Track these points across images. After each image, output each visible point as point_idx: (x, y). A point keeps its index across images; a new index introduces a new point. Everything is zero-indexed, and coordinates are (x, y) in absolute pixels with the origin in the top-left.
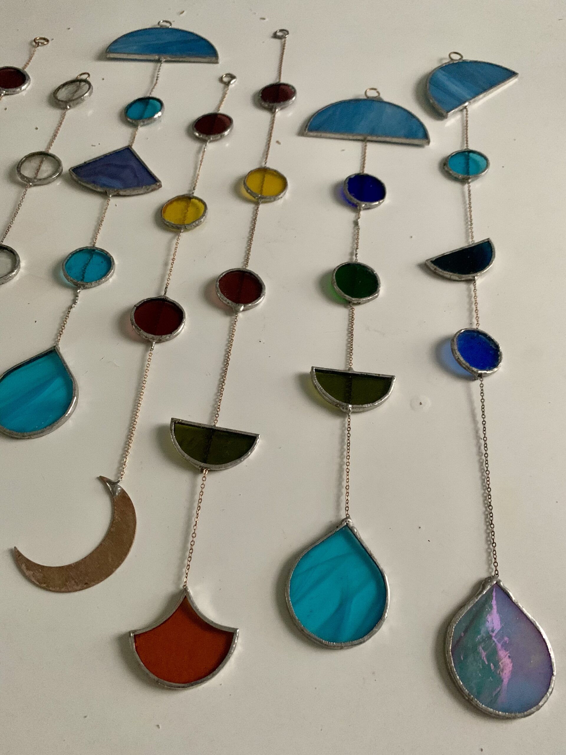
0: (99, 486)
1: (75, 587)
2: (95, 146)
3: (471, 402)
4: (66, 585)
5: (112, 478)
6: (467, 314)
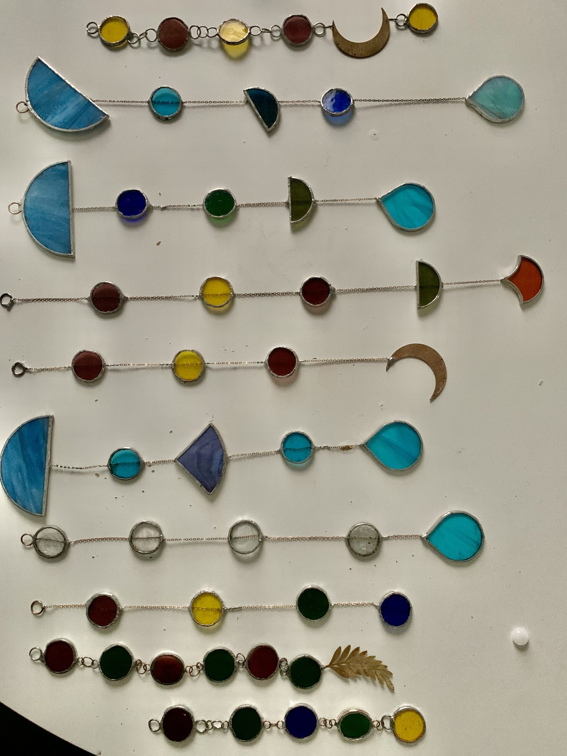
0: (390, 370)
1: (443, 365)
4: (443, 369)
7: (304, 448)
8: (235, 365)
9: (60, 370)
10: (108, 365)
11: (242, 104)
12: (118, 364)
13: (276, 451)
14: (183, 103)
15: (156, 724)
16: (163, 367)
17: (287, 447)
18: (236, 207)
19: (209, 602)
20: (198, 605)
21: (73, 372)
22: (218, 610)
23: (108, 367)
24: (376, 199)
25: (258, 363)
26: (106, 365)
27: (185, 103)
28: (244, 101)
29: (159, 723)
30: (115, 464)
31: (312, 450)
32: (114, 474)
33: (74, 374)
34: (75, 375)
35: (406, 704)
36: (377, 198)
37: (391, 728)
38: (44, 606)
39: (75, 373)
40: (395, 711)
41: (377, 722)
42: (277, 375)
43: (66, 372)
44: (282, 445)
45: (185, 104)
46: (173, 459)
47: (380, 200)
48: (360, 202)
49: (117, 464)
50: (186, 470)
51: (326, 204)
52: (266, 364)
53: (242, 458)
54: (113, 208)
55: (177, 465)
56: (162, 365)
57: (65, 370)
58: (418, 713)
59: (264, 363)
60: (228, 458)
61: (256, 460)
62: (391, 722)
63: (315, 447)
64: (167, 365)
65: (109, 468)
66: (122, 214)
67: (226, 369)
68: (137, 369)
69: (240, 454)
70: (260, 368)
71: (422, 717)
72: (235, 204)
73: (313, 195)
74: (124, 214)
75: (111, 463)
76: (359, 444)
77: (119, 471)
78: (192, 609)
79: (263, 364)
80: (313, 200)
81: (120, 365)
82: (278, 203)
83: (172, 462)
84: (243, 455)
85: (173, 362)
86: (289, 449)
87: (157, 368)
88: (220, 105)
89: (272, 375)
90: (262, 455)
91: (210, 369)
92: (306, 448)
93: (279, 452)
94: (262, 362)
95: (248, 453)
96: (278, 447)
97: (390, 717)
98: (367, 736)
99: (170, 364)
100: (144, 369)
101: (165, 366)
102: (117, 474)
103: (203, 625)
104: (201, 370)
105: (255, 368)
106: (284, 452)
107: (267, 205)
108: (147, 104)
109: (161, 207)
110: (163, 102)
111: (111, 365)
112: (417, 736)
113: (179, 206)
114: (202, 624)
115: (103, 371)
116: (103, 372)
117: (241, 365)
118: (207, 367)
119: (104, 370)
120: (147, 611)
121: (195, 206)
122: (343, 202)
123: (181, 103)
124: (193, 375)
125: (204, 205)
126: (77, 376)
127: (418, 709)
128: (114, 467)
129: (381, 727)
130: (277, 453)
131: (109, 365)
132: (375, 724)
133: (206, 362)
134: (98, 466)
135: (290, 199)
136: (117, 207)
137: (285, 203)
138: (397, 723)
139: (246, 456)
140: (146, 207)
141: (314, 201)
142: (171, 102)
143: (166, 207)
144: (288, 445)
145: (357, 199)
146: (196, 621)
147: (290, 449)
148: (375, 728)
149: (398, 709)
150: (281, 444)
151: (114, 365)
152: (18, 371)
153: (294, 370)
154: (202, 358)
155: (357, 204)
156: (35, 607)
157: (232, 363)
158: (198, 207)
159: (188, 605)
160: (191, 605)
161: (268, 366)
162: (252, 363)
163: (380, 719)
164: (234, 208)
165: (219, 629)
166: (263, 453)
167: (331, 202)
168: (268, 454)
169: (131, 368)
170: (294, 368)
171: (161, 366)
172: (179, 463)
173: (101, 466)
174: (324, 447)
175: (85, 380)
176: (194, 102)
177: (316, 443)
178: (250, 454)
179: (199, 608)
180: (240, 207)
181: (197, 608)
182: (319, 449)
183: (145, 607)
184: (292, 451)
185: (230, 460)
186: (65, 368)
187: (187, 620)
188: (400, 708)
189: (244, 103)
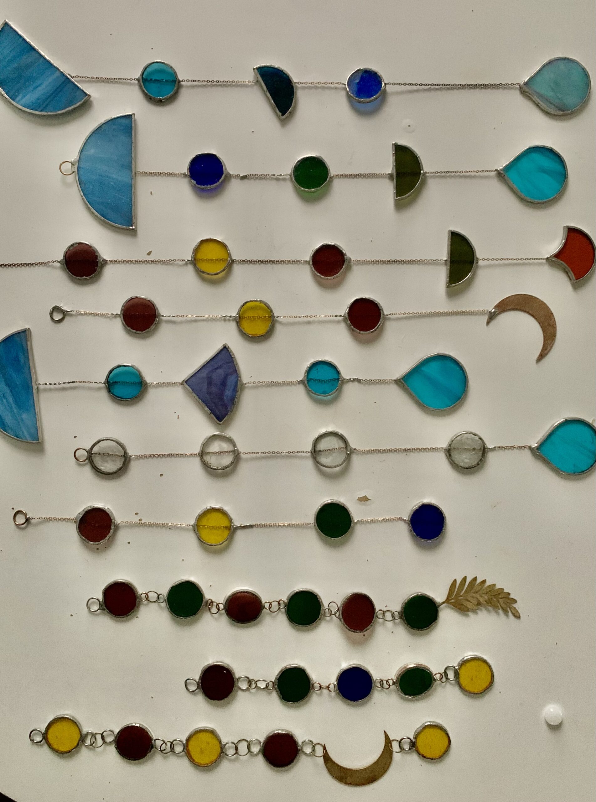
0: (492, 323)
1: (553, 320)
2: (178, 416)
3: (402, 93)
4: (553, 325)
5: (486, 318)
6: (327, 91)
7: (331, 380)
8: (309, 319)
9: (106, 317)
10: (163, 316)
11: (251, 84)
12: (174, 315)
13: (298, 381)
14: (179, 82)
15: (193, 684)
16: (225, 319)
17: (312, 378)
18: (330, 178)
19: (215, 520)
20: (204, 522)
21: (121, 320)
22: (226, 528)
23: (163, 317)
24: (496, 170)
25: (336, 316)
26: (160, 315)
27: (182, 81)
28: (253, 81)
29: (196, 682)
30: (113, 382)
31: (340, 382)
32: (112, 393)
33: (122, 323)
34: (124, 325)
35: (471, 653)
36: (499, 169)
37: (455, 679)
38: (29, 517)
39: (124, 322)
40: (459, 661)
41: (440, 675)
42: (359, 331)
43: (114, 320)
44: (306, 375)
45: (182, 83)
46: (180, 381)
47: (502, 172)
48: (477, 174)
49: (116, 382)
50: (194, 395)
51: (437, 177)
52: (346, 318)
53: (259, 386)
54: (184, 174)
55: (184, 388)
56: (225, 317)
57: (113, 317)
58: (485, 661)
59: (344, 316)
60: (243, 385)
61: (275, 389)
62: (455, 673)
63: (344, 379)
64: (230, 317)
65: (107, 386)
66: (195, 182)
67: (299, 323)
68: (196, 321)
69: (257, 382)
70: (338, 322)
71: (490, 667)
72: (329, 175)
73: (422, 166)
74: (197, 183)
75: (109, 380)
76: (395, 378)
77: (118, 390)
78: (197, 528)
79: (341, 318)
80: (422, 172)
81: (177, 316)
82: (380, 174)
83: (178, 385)
84: (260, 383)
85: (237, 314)
86: (313, 379)
87: (218, 320)
88: (224, 85)
89: (353, 330)
90: (282, 384)
91: (280, 323)
92: (333, 380)
93: (301, 382)
94: (341, 316)
95: (266, 381)
96: (301, 376)
97: (454, 667)
98: (431, 690)
99: (234, 317)
100: (204, 320)
101: (228, 318)
102: (115, 393)
103: (210, 544)
104: (269, 324)
105: (330, 322)
106: (308, 383)
107: (367, 177)
108: (137, 82)
109: (241, 176)
110: (156, 80)
111: (166, 316)
112: (484, 686)
113: (262, 175)
114: (208, 544)
115: (156, 321)
116: (156, 323)
117: (316, 319)
118: (276, 321)
119: (158, 321)
120: (146, 528)
121: (281, 175)
122: (457, 174)
123: (177, 82)
124: (260, 329)
125: (293, 176)
126: (126, 326)
127: (485, 657)
128: (111, 386)
129: (444, 679)
130: (299, 384)
131: (165, 315)
132: (438, 677)
133: (276, 315)
134: (93, 383)
135: (395, 170)
136: (189, 174)
137: (388, 174)
138: (462, 672)
139: (263, 384)
140: (223, 176)
141: (424, 173)
142: (166, 80)
143: (246, 176)
144: (313, 375)
145: (474, 171)
146: (201, 540)
147: (315, 380)
148: (437, 681)
149: (463, 659)
150: (305, 373)
151: (170, 316)
152: (57, 317)
153: (378, 325)
154: (272, 311)
155: (474, 177)
156: (18, 517)
157: (306, 317)
158: (285, 176)
159: (192, 522)
160: (196, 521)
161: (348, 320)
162: (330, 317)
163: (442, 671)
164: (328, 179)
165: (227, 547)
166: (284, 383)
167: (443, 174)
168: (289, 383)
169: (188, 319)
170: (378, 323)
171: (223, 318)
172: (187, 386)
173: (96, 383)
174: (354, 379)
175: (135, 331)
176: (194, 81)
177: (345, 375)
178: (268, 382)
179: (204, 526)
180: (335, 178)
181: (203, 526)
182: (348, 381)
183: (144, 524)
184: (317, 381)
185: (245, 387)
186: (112, 314)
187: (192, 538)
188: (464, 657)
189: (253, 84)
